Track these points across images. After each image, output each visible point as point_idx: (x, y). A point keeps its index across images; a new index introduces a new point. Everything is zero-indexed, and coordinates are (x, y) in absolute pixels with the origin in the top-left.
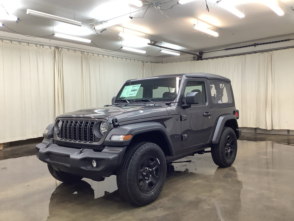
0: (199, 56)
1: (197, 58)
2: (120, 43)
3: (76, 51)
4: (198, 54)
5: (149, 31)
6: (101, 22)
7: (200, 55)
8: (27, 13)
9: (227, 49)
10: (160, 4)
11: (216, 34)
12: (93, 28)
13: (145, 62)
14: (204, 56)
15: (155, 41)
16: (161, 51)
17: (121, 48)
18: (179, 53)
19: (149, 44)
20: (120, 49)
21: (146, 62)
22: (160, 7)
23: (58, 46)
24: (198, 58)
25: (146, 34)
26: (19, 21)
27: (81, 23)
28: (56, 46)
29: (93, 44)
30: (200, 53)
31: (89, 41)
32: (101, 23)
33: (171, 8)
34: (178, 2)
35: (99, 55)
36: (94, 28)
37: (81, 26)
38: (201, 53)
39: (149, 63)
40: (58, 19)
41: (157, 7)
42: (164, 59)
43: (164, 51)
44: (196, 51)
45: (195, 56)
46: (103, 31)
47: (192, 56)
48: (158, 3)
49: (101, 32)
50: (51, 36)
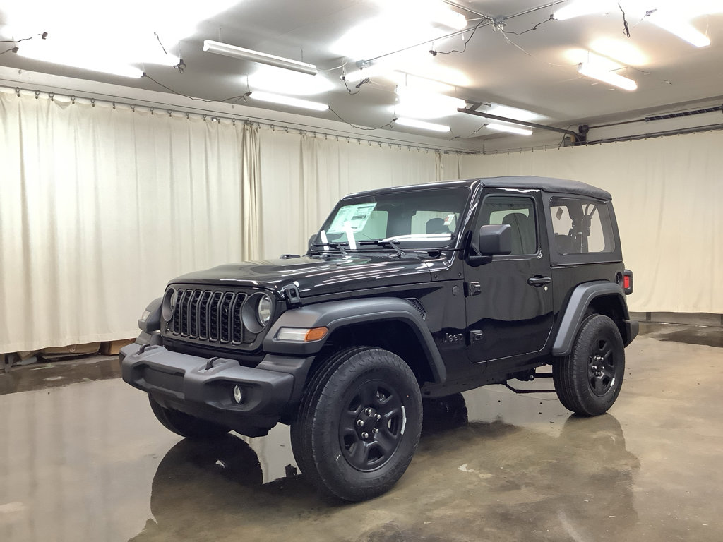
0: (579, 135)
1: (573, 140)
2: (390, 110)
3: (289, 130)
4: (576, 131)
5: (466, 80)
6: (357, 63)
7: (581, 134)
8: (205, 49)
9: (652, 119)
10: (505, 18)
11: (630, 85)
12: (341, 77)
13: (442, 152)
14: (591, 136)
15: (475, 101)
16: (487, 126)
17: (394, 120)
18: (529, 129)
19: (459, 110)
20: (390, 124)
21: (446, 152)
22: (504, 25)
23: (251, 119)
24: (577, 140)
25: (456, 86)
26: (181, 66)
27: (315, 67)
28: (246, 118)
29: (332, 115)
30: (581, 129)
31: (323, 107)
32: (358, 65)
33: (535, 29)
34: (552, 15)
35: (339, 138)
36: (344, 78)
37: (314, 74)
38: (584, 129)
39: (452, 156)
41: (496, 25)
42: (487, 144)
43: (495, 126)
44: (571, 124)
45: (569, 136)
46: (362, 83)
47: (562, 135)
48: (500, 16)
49: (358, 86)
50: (243, 97)
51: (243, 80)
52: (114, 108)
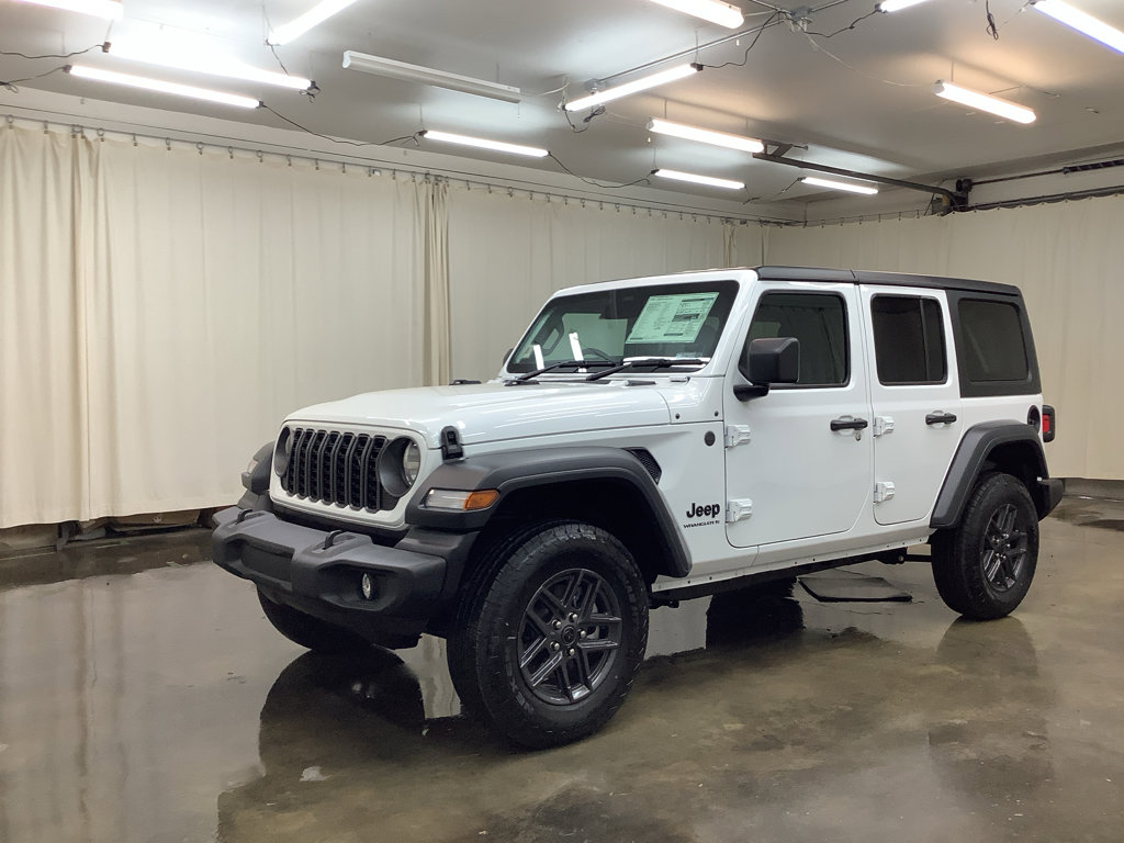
0: (956, 195)
1: (945, 203)
2: (647, 156)
3: (492, 188)
4: (951, 187)
6: (586, 83)
7: (959, 194)
8: (345, 65)
9: (1074, 169)
10: (810, 11)
11: (1025, 116)
12: (560, 106)
13: (737, 222)
14: (976, 196)
15: (780, 145)
16: (803, 181)
17: (654, 172)
18: (872, 186)
19: (756, 156)
20: (648, 178)
21: (743, 222)
22: (809, 22)
23: (435, 172)
24: (952, 204)
25: (747, 118)
26: (314, 91)
27: (518, 90)
28: (424, 170)
29: (553, 163)
30: (959, 185)
31: (541, 153)
32: (589, 87)
33: (852, 27)
34: (877, 6)
35: (569, 200)
36: (564, 107)
37: (517, 102)
38: (964, 185)
39: (753, 227)
40: (436, 80)
41: (795, 23)
42: (811, 209)
43: (813, 181)
44: (945, 177)
45: (941, 196)
46: (593, 115)
47: (929, 195)
48: (803, 7)
49: (587, 120)
50: (414, 137)
51: (413, 112)
52: (232, 157)
